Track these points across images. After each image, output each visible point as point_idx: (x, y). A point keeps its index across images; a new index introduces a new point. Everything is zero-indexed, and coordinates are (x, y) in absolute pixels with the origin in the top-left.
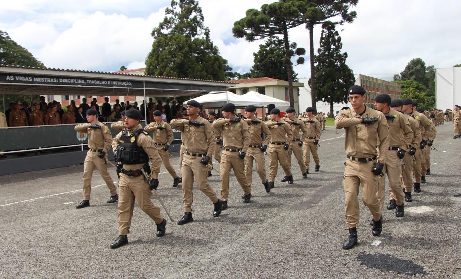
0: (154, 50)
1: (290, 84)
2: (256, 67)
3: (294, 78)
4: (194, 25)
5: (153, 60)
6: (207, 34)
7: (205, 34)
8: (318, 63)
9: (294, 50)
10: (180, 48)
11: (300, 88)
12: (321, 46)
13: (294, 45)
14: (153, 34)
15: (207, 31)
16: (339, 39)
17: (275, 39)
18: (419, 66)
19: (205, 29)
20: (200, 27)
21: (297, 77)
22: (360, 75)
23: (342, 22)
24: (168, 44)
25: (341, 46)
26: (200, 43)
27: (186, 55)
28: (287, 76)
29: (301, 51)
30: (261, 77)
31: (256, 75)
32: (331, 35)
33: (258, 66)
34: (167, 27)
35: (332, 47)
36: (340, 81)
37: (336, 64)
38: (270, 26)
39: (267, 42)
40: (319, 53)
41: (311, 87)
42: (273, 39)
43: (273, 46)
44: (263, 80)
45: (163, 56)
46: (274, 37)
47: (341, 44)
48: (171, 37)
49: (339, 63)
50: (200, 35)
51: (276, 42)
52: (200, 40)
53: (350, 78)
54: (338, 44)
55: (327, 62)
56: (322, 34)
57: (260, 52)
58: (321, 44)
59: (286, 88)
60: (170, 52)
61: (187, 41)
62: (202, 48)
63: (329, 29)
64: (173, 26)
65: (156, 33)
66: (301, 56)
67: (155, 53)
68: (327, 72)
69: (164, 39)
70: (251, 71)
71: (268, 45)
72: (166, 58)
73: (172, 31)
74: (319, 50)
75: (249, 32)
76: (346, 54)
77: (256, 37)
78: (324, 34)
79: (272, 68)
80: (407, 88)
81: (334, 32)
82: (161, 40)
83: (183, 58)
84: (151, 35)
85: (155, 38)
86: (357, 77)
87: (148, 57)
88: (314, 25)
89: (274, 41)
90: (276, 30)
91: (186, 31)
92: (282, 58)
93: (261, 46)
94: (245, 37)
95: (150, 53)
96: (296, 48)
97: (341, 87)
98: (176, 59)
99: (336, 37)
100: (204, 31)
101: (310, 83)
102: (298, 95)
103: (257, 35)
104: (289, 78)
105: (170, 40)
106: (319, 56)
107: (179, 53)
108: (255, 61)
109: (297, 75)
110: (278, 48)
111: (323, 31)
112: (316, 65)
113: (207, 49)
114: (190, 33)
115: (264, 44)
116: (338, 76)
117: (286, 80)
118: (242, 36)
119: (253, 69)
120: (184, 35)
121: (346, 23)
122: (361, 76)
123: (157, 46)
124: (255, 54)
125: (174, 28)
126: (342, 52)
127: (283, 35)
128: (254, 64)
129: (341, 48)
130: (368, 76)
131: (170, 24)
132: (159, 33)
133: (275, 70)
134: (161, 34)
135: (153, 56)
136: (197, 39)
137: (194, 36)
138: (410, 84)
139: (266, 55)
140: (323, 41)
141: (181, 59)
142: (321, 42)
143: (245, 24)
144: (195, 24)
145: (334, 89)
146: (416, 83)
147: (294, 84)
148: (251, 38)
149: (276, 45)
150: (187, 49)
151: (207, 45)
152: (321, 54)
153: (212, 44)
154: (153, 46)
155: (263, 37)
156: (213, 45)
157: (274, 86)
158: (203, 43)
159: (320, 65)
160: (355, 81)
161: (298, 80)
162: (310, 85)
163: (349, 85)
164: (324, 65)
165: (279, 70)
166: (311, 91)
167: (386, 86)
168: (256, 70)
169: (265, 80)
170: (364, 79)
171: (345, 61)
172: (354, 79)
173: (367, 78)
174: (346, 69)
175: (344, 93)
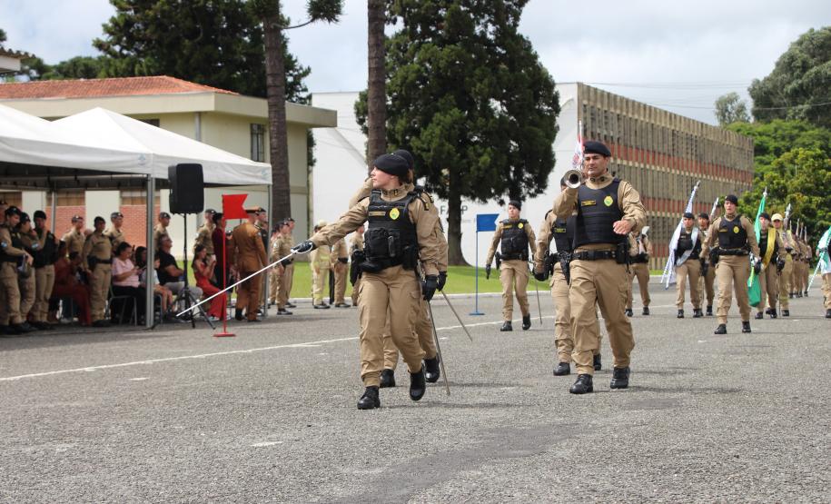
1: (277, 109)
2: (120, 29)
3: (292, 88)
8: (400, 25)
11: (317, 133)
21: (304, 81)
22: (580, 85)
28: (262, 77)
30: (142, 74)
31: (121, 65)
33: (129, 23)
36: (495, 104)
37: (478, 29)
41: (366, 131)
44: (148, 86)
49: (491, 28)
53: (536, 98)
55: (440, 19)
59: (257, 128)
68: (442, 64)
70: (98, 44)
79: (193, 34)
80: (778, 152)
86: (567, 96)
97: (498, 133)
101: (361, 112)
102: (311, 162)
104: (270, 81)
109: (307, 72)
112: (390, 30)
116: (486, 81)
117: (258, 91)
119: (105, 38)
122: (585, 91)
133: (209, 48)
138: (792, 138)
145: (467, 142)
146: (816, 131)
147: (292, 112)
157: (200, 114)
159: (409, 33)
160: (557, 110)
161: (310, 97)
162: (361, 122)
163: (533, 123)
164: (426, 33)
165: (228, 49)
166: (368, 145)
167: (690, 138)
168: (118, 42)
169: (159, 86)
170: (596, 105)
171: (517, 17)
172: (553, 102)
173: (611, 98)
174: (519, 55)
175: (510, 163)
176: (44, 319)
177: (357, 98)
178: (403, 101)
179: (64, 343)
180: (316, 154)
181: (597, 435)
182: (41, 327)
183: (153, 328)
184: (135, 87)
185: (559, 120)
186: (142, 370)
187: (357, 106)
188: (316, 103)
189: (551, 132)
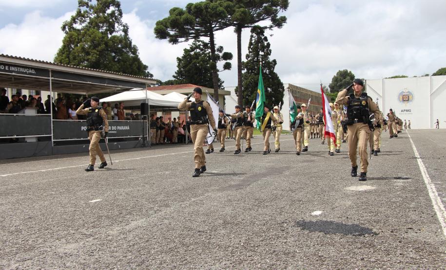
0: (64, 47)
1: (216, 91)
2: (179, 73)
3: (220, 86)
4: (111, 20)
5: (63, 57)
6: (126, 31)
7: (123, 31)
8: (246, 70)
9: (221, 54)
10: (95, 46)
11: (226, 97)
12: (250, 52)
13: (221, 49)
14: (64, 28)
15: (125, 28)
16: (269, 45)
17: (200, 43)
18: (348, 78)
19: (124, 26)
20: (118, 22)
21: (223, 84)
22: (289, 84)
23: (271, 27)
24: (81, 41)
25: (271, 52)
26: (118, 41)
27: (101, 53)
28: (213, 84)
29: (228, 56)
32: (259, 41)
33: (181, 72)
34: (80, 21)
35: (261, 53)
36: (269, 89)
37: (264, 71)
38: (196, 28)
39: (192, 46)
40: (247, 59)
41: (237, 96)
42: (198, 43)
43: (198, 50)
44: (185, 86)
45: (75, 53)
46: (199, 41)
47: (270, 51)
48: (85, 33)
49: (268, 71)
50: (119, 33)
51: (201, 47)
52: (118, 37)
53: (279, 87)
54: (267, 50)
55: (255, 69)
56: (251, 38)
57: (184, 57)
58: (249, 49)
60: (83, 48)
61: (103, 37)
62: (120, 46)
63: (258, 34)
64: (88, 20)
65: (67, 27)
66: (228, 61)
67: (65, 50)
68: (255, 80)
69: (77, 34)
70: (174, 76)
71: (192, 49)
72: (78, 56)
73: (87, 26)
74: (247, 56)
75: (172, 33)
76: (275, 61)
77: (180, 39)
78: (253, 39)
79: (196, 74)
81: (263, 37)
82: (73, 35)
83: (98, 56)
84: (61, 30)
85: (66, 33)
86: (286, 87)
87: (58, 54)
88: (243, 29)
89: (200, 45)
90: (202, 32)
91: (102, 27)
92: (207, 64)
93: (186, 50)
94: (168, 39)
95: (60, 49)
96: (223, 52)
98: (90, 57)
99: (266, 43)
100: (123, 28)
101: (236, 91)
102: (224, 104)
103: (181, 37)
104: (214, 84)
105: (84, 36)
106: (247, 63)
107: (94, 51)
108: (179, 66)
109: (223, 82)
110: (203, 53)
111: (252, 36)
112: (243, 72)
113: (125, 48)
114: (106, 30)
115: (188, 48)
117: (212, 87)
118: (165, 38)
119: (176, 75)
120: (100, 31)
121: (275, 29)
122: (290, 86)
123: (69, 42)
124: (178, 59)
125: (89, 23)
126: (271, 58)
127: (209, 38)
128: (177, 69)
129: (270, 55)
130: (297, 85)
131: (84, 19)
132: (71, 28)
133: (200, 77)
134: (73, 28)
135: (63, 54)
136: (114, 37)
137: (111, 34)
139: (191, 60)
140: (252, 47)
141: (96, 57)
142: (249, 48)
143: (168, 24)
144: (113, 20)
147: (220, 92)
148: (174, 40)
149: (202, 50)
150: (103, 46)
151: (126, 44)
152: (250, 61)
153: (131, 43)
154: (64, 42)
155: (187, 40)
156: (133, 44)
158: (121, 41)
159: (248, 72)
160: (284, 90)
161: (224, 88)
162: (236, 94)
163: (278, 93)
164: (252, 72)
165: (205, 77)
166: (238, 99)
167: (316, 97)
168: (179, 76)
169: (188, 86)
170: (294, 89)
171: (274, 68)
172: (283, 88)
173: (297, 87)
174: (275, 77)
175: (273, 103)
176: (162, 142)
177: (235, 88)
178: (246, 89)
179: (167, 148)
180: (226, 102)
181: (295, 169)
182: (162, 144)
183: (187, 144)
184: (183, 87)
185: (284, 93)
186: (185, 154)
187: (235, 90)
188: (226, 89)
189: (282, 95)
